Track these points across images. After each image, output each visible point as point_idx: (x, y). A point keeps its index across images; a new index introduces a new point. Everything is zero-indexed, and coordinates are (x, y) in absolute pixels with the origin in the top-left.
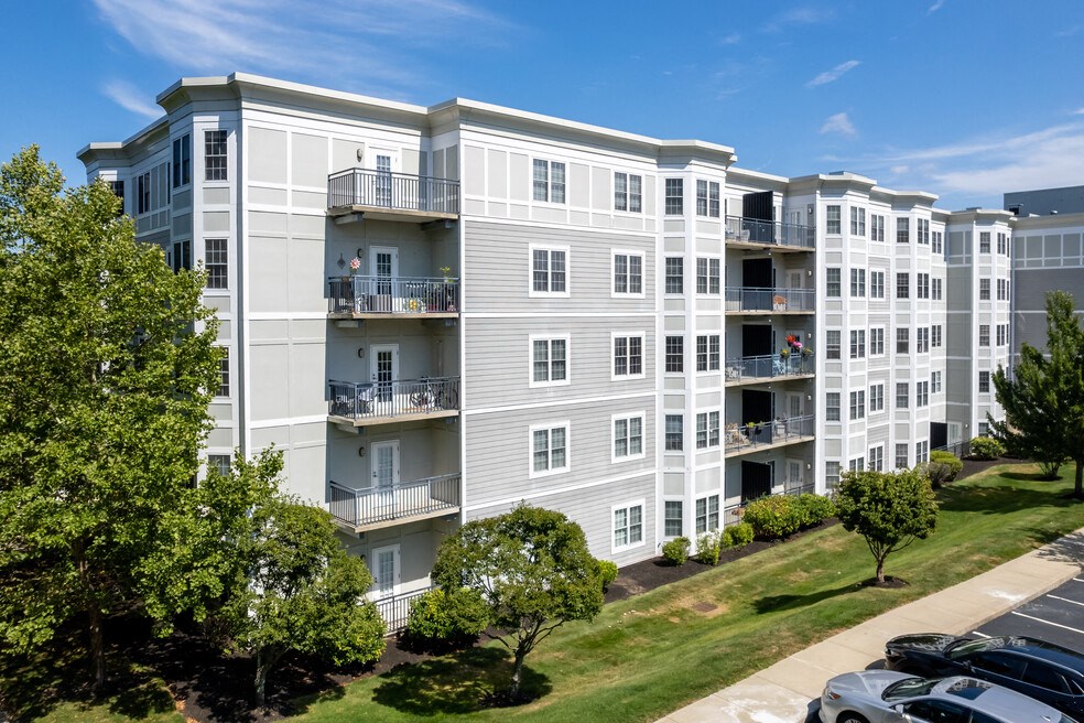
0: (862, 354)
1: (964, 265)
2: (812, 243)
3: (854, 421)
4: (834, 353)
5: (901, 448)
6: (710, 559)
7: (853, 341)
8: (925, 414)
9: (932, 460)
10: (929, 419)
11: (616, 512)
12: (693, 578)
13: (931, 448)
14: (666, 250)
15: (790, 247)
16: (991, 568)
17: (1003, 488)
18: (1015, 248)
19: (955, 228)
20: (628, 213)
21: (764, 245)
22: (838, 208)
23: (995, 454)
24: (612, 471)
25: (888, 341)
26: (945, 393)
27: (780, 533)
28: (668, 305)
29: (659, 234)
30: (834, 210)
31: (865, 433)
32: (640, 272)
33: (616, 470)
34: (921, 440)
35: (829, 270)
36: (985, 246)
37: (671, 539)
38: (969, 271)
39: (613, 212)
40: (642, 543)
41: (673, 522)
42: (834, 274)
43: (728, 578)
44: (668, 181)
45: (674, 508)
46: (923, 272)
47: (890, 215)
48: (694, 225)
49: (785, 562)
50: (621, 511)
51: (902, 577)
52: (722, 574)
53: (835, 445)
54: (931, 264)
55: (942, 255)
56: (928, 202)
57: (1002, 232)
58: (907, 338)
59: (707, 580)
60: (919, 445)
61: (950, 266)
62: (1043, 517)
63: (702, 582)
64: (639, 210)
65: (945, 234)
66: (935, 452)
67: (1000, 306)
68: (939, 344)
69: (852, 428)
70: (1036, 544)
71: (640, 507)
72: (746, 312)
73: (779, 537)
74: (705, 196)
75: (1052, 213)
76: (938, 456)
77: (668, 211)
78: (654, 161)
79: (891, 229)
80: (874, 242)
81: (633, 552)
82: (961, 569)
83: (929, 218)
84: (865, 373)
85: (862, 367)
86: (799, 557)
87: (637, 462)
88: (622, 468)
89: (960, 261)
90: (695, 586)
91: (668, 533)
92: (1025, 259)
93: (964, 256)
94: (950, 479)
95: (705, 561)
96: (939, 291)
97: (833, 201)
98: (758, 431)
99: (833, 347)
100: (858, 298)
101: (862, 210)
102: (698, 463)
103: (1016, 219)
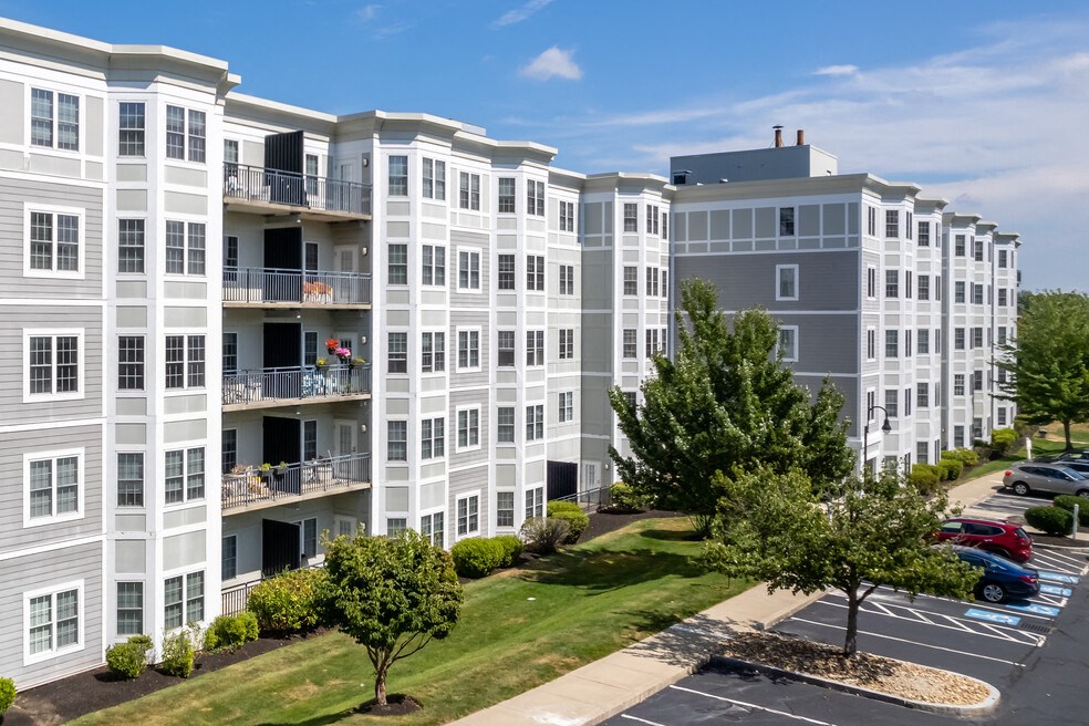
0: (440, 366)
1: (603, 248)
2: (367, 208)
3: (427, 462)
4: (398, 365)
5: (505, 499)
6: (180, 669)
7: (427, 348)
8: (539, 449)
9: (549, 515)
10: (544, 458)
11: (33, 601)
12: (145, 699)
13: (549, 499)
14: (119, 207)
15: (339, 213)
16: (557, 675)
17: (640, 553)
18: (674, 227)
19: (592, 198)
20: (55, 151)
21: (287, 208)
22: (405, 159)
23: (640, 505)
24: (24, 539)
25: (486, 347)
26: (579, 421)
27: (297, 626)
28: (122, 289)
29: (109, 185)
30: (400, 162)
31: (445, 478)
32: (76, 239)
33: (32, 538)
34: (533, 486)
35: (391, 246)
36: (631, 222)
37: (124, 639)
38: (609, 255)
39: (27, 148)
40: (81, 645)
41: (130, 614)
42: (398, 253)
43: (198, 697)
44: (124, 107)
45: (131, 594)
46: (536, 253)
47: (489, 175)
48: (161, 172)
49: (295, 669)
50: (40, 599)
51: (419, 696)
52: (191, 690)
53: (400, 496)
54: (548, 245)
55: (575, 234)
56: (544, 158)
57: (653, 204)
58: (513, 345)
59: (163, 701)
60: (529, 493)
61: (587, 249)
62: (665, 594)
63: (155, 705)
64: (75, 147)
65: (579, 204)
66: (554, 503)
67: (651, 305)
68: (570, 356)
69: (425, 472)
70: (638, 635)
71: (74, 593)
72: (269, 305)
73: (298, 631)
74: (182, 129)
75: (722, 182)
76: (558, 509)
77: (123, 151)
78: (102, 76)
79: (490, 194)
80: (464, 211)
81: (63, 660)
82: (512, 679)
83: (545, 180)
84: (446, 392)
85: (440, 383)
86: (317, 662)
87: (70, 525)
88: (42, 534)
89: (598, 242)
90: (142, 711)
91: (121, 629)
92: (687, 242)
93: (604, 235)
94: (570, 540)
95: (171, 671)
96: (571, 283)
97: (398, 149)
98: (278, 477)
99: (397, 356)
100: (434, 287)
101: (442, 164)
102: (167, 525)
103: (674, 188)
